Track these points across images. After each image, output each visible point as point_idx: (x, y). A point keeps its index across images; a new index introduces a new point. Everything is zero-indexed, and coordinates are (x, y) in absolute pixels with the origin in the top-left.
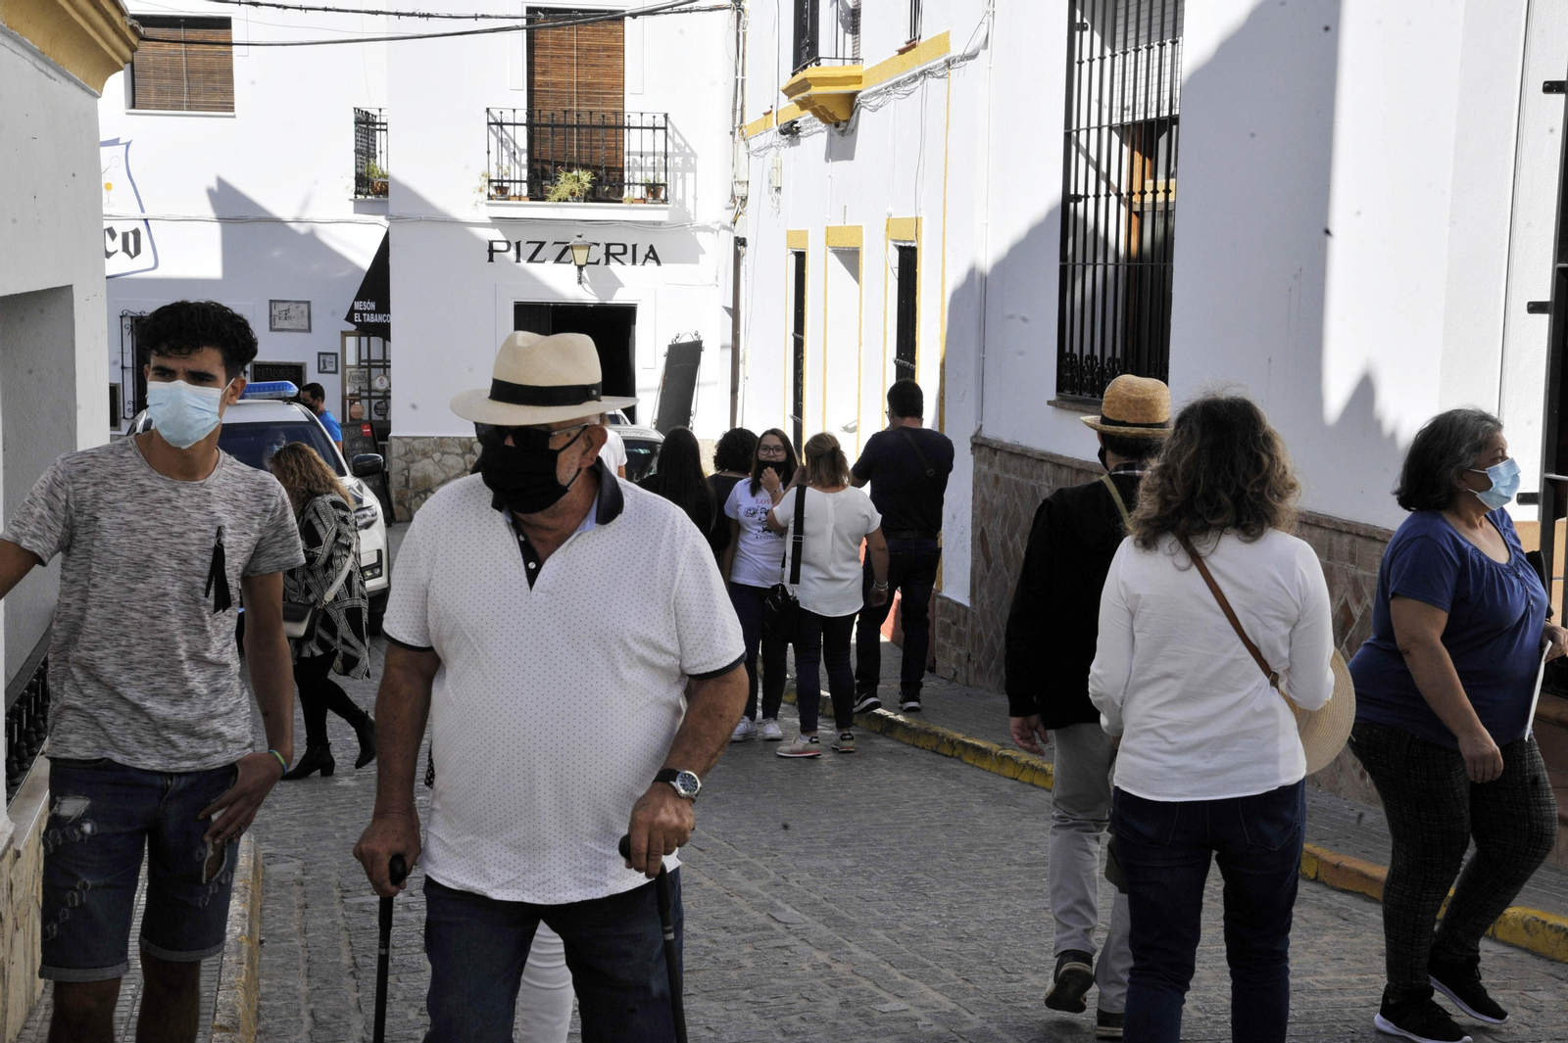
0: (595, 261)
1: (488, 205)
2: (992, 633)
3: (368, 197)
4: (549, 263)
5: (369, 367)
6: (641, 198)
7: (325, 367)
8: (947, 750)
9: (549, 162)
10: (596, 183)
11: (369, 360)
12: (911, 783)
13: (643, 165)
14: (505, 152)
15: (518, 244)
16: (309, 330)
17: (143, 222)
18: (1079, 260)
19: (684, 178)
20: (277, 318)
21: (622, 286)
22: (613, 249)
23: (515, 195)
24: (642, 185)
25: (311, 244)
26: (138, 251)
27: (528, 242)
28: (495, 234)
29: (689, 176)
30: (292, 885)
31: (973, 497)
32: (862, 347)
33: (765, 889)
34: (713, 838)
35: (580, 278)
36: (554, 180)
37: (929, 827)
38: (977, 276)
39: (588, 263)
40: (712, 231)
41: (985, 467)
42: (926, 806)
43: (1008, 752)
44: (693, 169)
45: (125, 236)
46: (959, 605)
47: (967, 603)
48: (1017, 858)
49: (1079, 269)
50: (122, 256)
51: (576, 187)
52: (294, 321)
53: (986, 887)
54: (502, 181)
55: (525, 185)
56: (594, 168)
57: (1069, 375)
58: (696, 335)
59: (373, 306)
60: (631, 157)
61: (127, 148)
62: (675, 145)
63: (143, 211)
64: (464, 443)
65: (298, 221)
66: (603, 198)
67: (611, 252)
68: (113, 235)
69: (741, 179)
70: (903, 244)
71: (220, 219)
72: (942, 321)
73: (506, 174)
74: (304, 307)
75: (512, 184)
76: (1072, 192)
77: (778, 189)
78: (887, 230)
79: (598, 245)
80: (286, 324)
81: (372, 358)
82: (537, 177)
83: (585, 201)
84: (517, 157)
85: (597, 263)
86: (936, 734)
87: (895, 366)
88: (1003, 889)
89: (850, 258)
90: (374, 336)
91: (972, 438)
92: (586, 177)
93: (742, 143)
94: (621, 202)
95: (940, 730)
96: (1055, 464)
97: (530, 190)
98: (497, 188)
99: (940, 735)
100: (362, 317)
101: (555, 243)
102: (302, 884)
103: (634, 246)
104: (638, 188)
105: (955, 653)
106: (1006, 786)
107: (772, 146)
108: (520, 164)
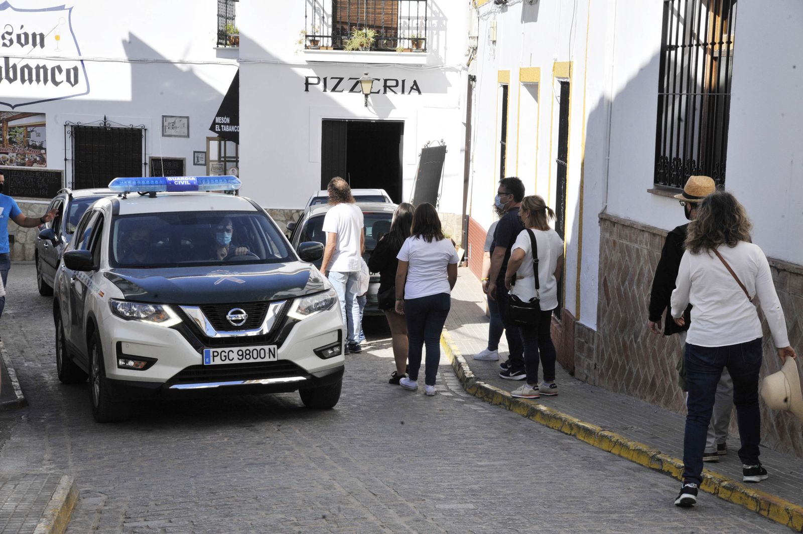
0: (377, 91)
1: (305, 52)
2: (610, 349)
3: (227, 47)
4: (346, 93)
5: (225, 161)
6: (408, 48)
7: (198, 161)
8: (567, 430)
9: (346, 23)
10: (377, 38)
11: (225, 157)
12: (536, 452)
13: (410, 26)
14: (317, 17)
15: (325, 79)
16: (188, 136)
17: (80, 62)
18: (671, 91)
19: (438, 34)
20: (167, 128)
21: (395, 108)
22: (389, 83)
23: (323, 46)
24: (409, 39)
25: (190, 79)
26: (76, 81)
27: (332, 78)
28: (310, 72)
29: (442, 33)
30: (94, 513)
31: (600, 255)
32: (539, 151)
33: (408, 523)
34: (386, 487)
35: (366, 103)
36: (350, 36)
37: (537, 483)
38: (605, 103)
39: (371, 93)
40: (457, 71)
41: (607, 235)
42: (541, 469)
43: (606, 433)
44: (444, 28)
45: (68, 71)
46: (590, 330)
47: (595, 328)
48: (591, 507)
49: (671, 97)
50: (66, 85)
51: (364, 40)
52: (178, 130)
53: (562, 527)
54: (314, 36)
55: (330, 39)
56: (377, 28)
57: (662, 171)
58: (442, 142)
59: (228, 120)
60: (402, 20)
61: (70, 12)
62: (433, 12)
63: (80, 54)
64: (287, 214)
65: (182, 62)
66: (382, 47)
67: (388, 85)
68: (60, 71)
69: (473, 35)
70: (563, 80)
71: (131, 61)
72: (583, 134)
73: (317, 32)
74: (185, 120)
75: (322, 38)
76: (668, 44)
77: (494, 42)
78: (554, 70)
79: (379, 80)
80: (172, 132)
81: (227, 155)
82: (338, 33)
83: (371, 50)
84: (326, 19)
85: (378, 92)
86: (561, 419)
87: (556, 164)
88: (573, 529)
89: (533, 88)
90: (229, 140)
91: (599, 215)
92: (371, 33)
93: (474, 10)
94: (395, 51)
95: (563, 416)
96: (651, 233)
97: (334, 43)
98: (311, 41)
99: (564, 419)
100: (221, 128)
101: (350, 79)
102: (101, 513)
103: (403, 81)
104: (406, 41)
105: (586, 363)
106: (601, 456)
107: (491, 13)
108: (327, 24)
